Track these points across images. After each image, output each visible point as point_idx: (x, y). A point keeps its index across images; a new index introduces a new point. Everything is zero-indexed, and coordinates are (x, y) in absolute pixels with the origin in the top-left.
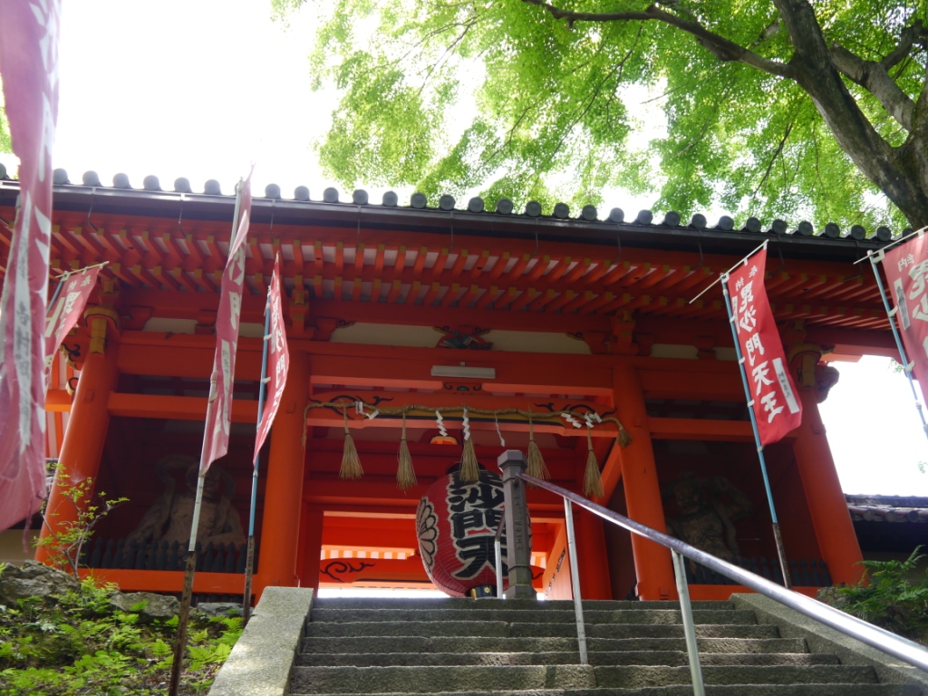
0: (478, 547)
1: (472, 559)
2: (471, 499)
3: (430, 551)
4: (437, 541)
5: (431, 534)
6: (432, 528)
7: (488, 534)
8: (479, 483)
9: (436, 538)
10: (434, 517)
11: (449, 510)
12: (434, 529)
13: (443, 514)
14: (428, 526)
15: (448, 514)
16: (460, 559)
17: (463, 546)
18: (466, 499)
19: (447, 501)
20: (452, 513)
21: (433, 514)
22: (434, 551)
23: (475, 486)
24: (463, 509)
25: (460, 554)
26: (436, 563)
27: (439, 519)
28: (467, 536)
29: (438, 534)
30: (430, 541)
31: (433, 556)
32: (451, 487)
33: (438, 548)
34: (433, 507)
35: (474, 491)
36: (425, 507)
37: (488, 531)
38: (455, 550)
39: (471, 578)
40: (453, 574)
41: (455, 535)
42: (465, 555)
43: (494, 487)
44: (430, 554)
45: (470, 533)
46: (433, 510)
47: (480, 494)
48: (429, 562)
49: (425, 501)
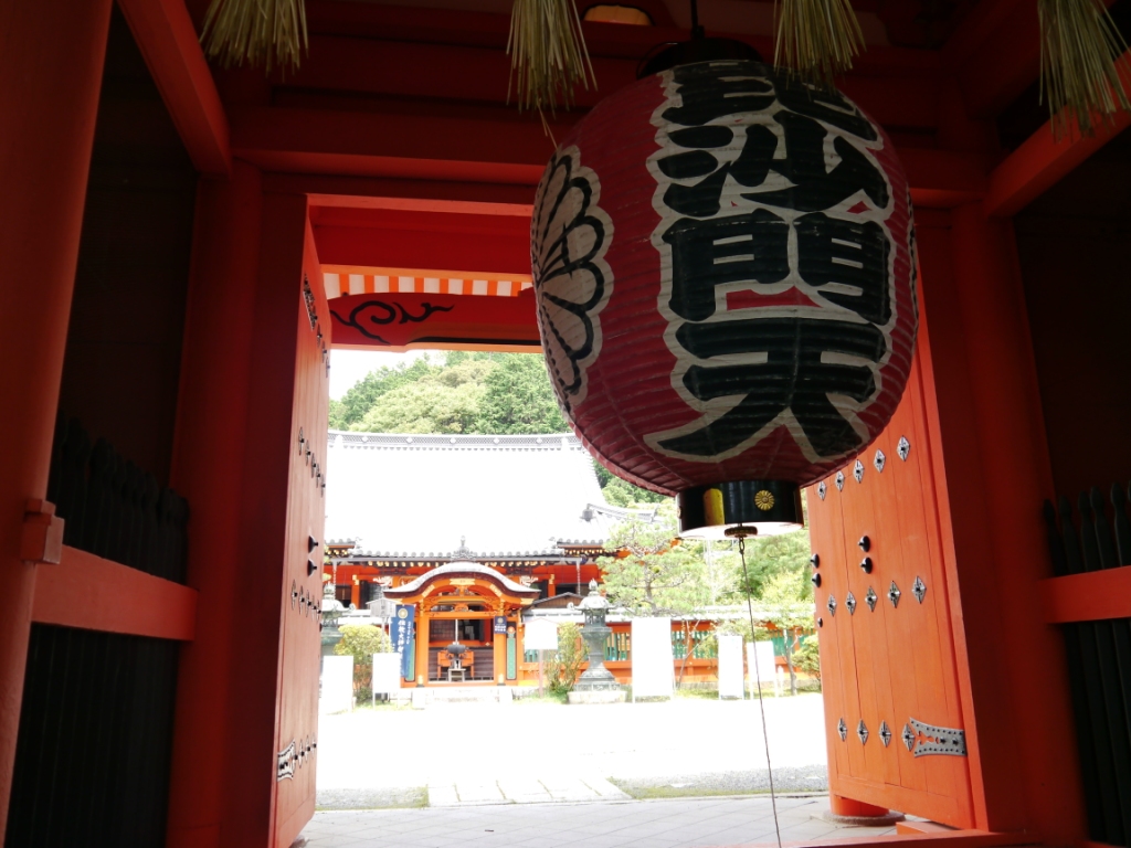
0: (760, 358)
1: (734, 400)
2: (750, 169)
3: (577, 345)
4: (603, 316)
5: (580, 286)
6: (586, 263)
7: (802, 312)
8: (777, 107)
9: (602, 306)
10: (597, 225)
11: (657, 202)
12: (596, 270)
13: (635, 220)
14: (573, 257)
15: (655, 219)
16: (686, 395)
17: (703, 352)
18: (728, 168)
19: (652, 166)
20: (669, 217)
21: (595, 211)
22: (586, 350)
23: (763, 117)
24: (714, 206)
25: (687, 379)
26: (591, 390)
27: (616, 235)
28: (722, 314)
29: (609, 290)
30: (579, 310)
31: (584, 364)
32: (671, 115)
33: (606, 343)
34: (596, 188)
35: (759, 136)
36: (567, 185)
37: (807, 301)
38: (670, 361)
39: (718, 458)
40: (653, 439)
41: (675, 305)
42: (706, 383)
43: (832, 131)
44: (576, 356)
45: (734, 301)
46: (595, 199)
47: (780, 153)
48: (570, 381)
49: (567, 161)
